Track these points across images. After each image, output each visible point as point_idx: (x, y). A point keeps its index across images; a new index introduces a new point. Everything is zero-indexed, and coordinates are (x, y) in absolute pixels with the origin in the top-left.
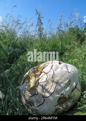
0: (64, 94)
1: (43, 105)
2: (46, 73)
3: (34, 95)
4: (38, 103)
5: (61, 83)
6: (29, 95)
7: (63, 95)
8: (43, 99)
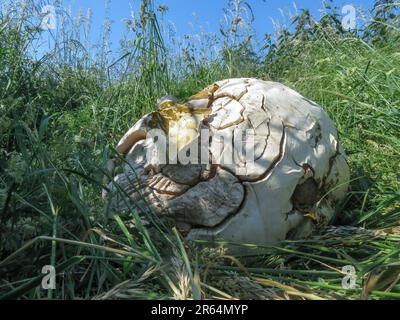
0: (314, 166)
1: (243, 212)
2: (234, 98)
3: (192, 185)
4: (219, 207)
5: (297, 128)
6: (168, 189)
7: (311, 168)
8: (240, 187)
